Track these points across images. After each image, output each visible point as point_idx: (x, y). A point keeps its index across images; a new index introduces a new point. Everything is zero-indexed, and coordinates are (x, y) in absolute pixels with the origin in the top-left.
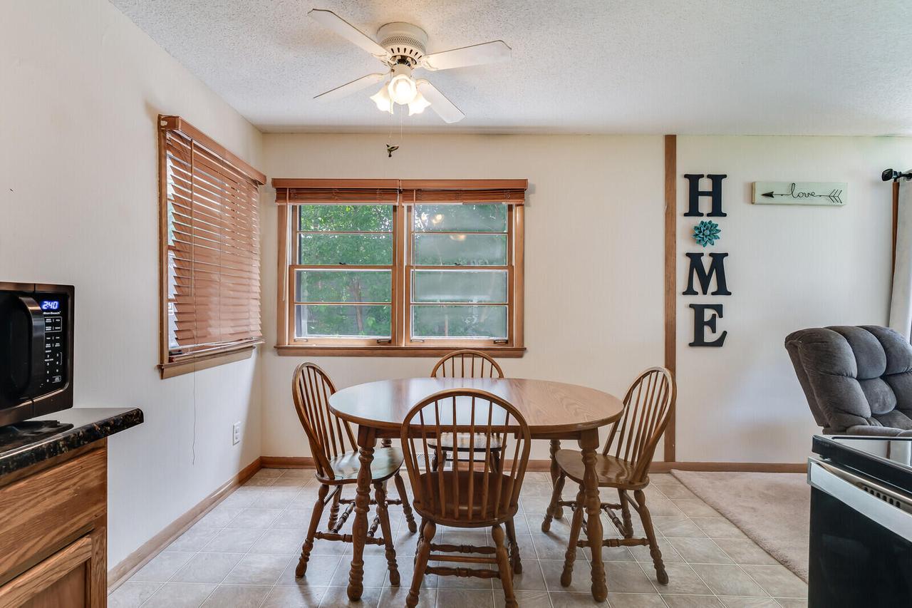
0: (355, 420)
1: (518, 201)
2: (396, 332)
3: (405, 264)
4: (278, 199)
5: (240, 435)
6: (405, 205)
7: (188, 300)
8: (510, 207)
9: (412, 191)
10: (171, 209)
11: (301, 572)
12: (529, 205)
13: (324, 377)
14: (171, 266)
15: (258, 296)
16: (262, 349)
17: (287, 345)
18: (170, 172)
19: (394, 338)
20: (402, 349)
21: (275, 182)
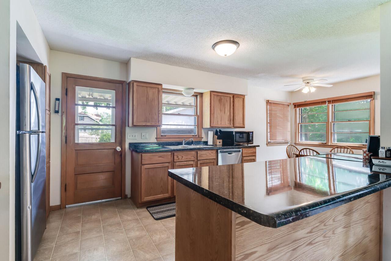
3: (330, 121)
4: (295, 107)
6: (330, 105)
8: (370, 101)
9: (331, 101)
13: (296, 148)
15: (289, 131)
17: (297, 143)
18: (268, 108)
19: (327, 142)
20: (329, 145)
21: (293, 104)
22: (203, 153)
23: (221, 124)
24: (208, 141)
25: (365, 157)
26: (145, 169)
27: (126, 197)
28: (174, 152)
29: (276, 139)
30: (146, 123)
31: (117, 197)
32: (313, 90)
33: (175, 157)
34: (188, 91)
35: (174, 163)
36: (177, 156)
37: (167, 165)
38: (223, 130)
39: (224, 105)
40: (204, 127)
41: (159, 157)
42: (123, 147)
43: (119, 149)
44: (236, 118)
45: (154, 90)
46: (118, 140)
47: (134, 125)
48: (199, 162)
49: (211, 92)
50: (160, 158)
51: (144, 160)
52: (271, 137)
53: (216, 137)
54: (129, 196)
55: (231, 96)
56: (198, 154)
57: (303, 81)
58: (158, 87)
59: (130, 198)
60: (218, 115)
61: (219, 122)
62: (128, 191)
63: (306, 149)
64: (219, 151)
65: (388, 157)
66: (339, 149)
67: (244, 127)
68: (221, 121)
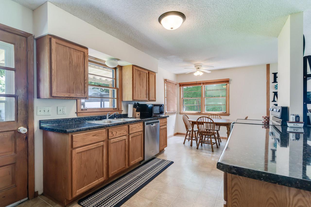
0: (191, 121)
1: (228, 83)
2: (202, 110)
3: (203, 97)
4: (180, 86)
5: (174, 127)
6: (203, 86)
7: (168, 105)
8: (226, 84)
9: (204, 83)
10: (166, 91)
11: (184, 143)
12: (230, 83)
13: (187, 117)
14: (166, 100)
15: (176, 104)
16: (177, 113)
17: (181, 113)
18: (165, 85)
19: (201, 111)
20: (203, 114)
21: (179, 83)
22: (133, 127)
23: (140, 97)
24: (128, 114)
25: (265, 121)
26: (77, 153)
27: (36, 195)
28: (108, 128)
29: (170, 111)
30: (69, 94)
31: (20, 200)
32: (201, 74)
33: (110, 133)
34: (113, 61)
35: (109, 141)
36: (111, 132)
37: (102, 145)
38: (140, 103)
39: (143, 80)
40: (124, 100)
41: (93, 136)
42: (29, 127)
43: (23, 130)
44: (151, 93)
45: (79, 54)
46: (21, 117)
47: (53, 97)
48: (130, 137)
49: (133, 66)
50: (95, 137)
51: (76, 142)
52: (167, 109)
53: (135, 109)
54: (40, 192)
55: (147, 72)
56: (130, 128)
57: (195, 66)
58: (84, 51)
59: (42, 194)
60: (138, 89)
61: (139, 96)
62: (39, 186)
63: (203, 117)
64: (145, 123)
65: (297, 121)
66: (214, 116)
67: (155, 101)
68: (140, 94)
